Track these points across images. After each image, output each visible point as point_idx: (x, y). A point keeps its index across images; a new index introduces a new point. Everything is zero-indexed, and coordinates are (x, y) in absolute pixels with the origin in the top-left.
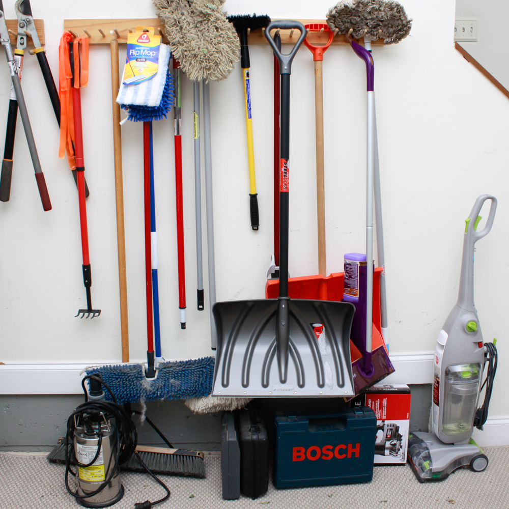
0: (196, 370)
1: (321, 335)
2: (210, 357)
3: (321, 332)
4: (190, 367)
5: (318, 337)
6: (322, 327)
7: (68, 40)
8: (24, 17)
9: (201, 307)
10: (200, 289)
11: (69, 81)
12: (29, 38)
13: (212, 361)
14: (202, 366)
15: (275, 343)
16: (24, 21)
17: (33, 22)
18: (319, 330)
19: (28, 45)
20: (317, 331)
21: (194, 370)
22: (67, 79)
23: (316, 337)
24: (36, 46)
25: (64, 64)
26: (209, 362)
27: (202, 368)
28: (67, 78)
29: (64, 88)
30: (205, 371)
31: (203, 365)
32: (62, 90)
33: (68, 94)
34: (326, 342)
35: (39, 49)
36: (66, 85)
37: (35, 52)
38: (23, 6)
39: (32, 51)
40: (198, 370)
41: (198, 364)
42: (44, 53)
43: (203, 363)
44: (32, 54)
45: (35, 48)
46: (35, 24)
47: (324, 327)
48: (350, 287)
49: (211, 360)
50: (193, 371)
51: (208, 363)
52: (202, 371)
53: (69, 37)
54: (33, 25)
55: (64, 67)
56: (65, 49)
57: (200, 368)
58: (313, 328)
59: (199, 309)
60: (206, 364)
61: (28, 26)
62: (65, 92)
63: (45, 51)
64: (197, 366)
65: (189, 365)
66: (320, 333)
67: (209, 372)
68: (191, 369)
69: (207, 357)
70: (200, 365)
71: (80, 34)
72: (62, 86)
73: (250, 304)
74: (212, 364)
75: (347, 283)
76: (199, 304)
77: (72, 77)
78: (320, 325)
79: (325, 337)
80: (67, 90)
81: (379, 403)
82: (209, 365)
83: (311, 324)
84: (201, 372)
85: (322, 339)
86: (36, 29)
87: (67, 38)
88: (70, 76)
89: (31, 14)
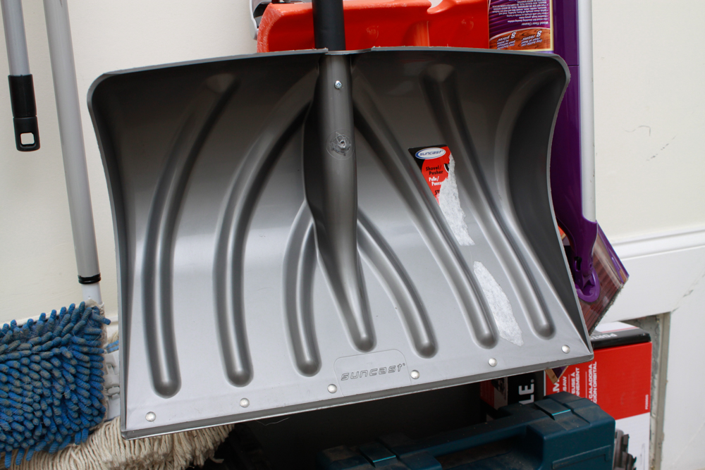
0: (37, 358)
1: (442, 184)
2: (83, 307)
3: (443, 176)
4: (15, 350)
5: (437, 191)
6: (445, 159)
9: (27, 138)
10: (20, 72)
13: (90, 316)
14: (58, 339)
15: (311, 222)
18: (437, 168)
20: (432, 174)
21: (28, 357)
23: (430, 193)
26: (82, 322)
27: (58, 345)
30: (69, 355)
31: (60, 335)
34: (463, 205)
40: (45, 354)
41: (41, 335)
43: (59, 328)
47: (451, 158)
48: (518, 26)
49: (85, 315)
50: (25, 361)
51: (76, 327)
52: (60, 357)
57: (49, 349)
58: (420, 162)
59: (21, 147)
60: (69, 331)
64: (41, 343)
65: (9, 342)
66: (441, 180)
67: (87, 358)
68: (16, 354)
69: (73, 307)
70: (51, 339)
73: (223, 82)
74: (91, 330)
75: (504, 17)
76: (19, 130)
78: (441, 152)
79: (456, 191)
81: (578, 378)
82: (80, 332)
83: (414, 152)
84: (57, 362)
85: (448, 194)
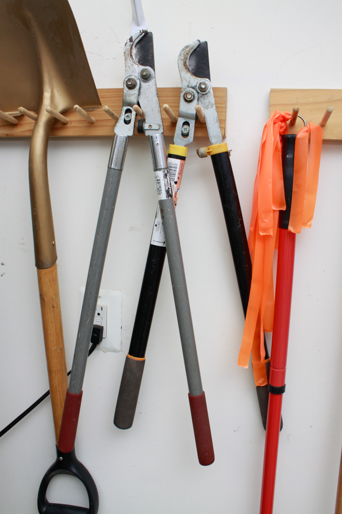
7: (282, 130)
8: (195, 81)
11: (277, 214)
12: (200, 123)
16: (193, 88)
17: (212, 91)
19: (195, 138)
22: (274, 211)
24: (213, 140)
25: (271, 180)
28: (274, 208)
29: (265, 230)
32: (261, 234)
33: (272, 244)
35: (219, 146)
36: (269, 223)
37: (209, 153)
38: (193, 58)
39: (203, 150)
42: (227, 154)
44: (202, 156)
45: (211, 144)
46: (214, 97)
53: (283, 124)
54: (211, 98)
55: (271, 185)
56: (276, 149)
61: (202, 99)
62: (265, 238)
63: (229, 149)
71: (309, 118)
72: (261, 225)
77: (284, 209)
80: (271, 234)
86: (216, 107)
87: (281, 127)
88: (281, 205)
89: (208, 76)
